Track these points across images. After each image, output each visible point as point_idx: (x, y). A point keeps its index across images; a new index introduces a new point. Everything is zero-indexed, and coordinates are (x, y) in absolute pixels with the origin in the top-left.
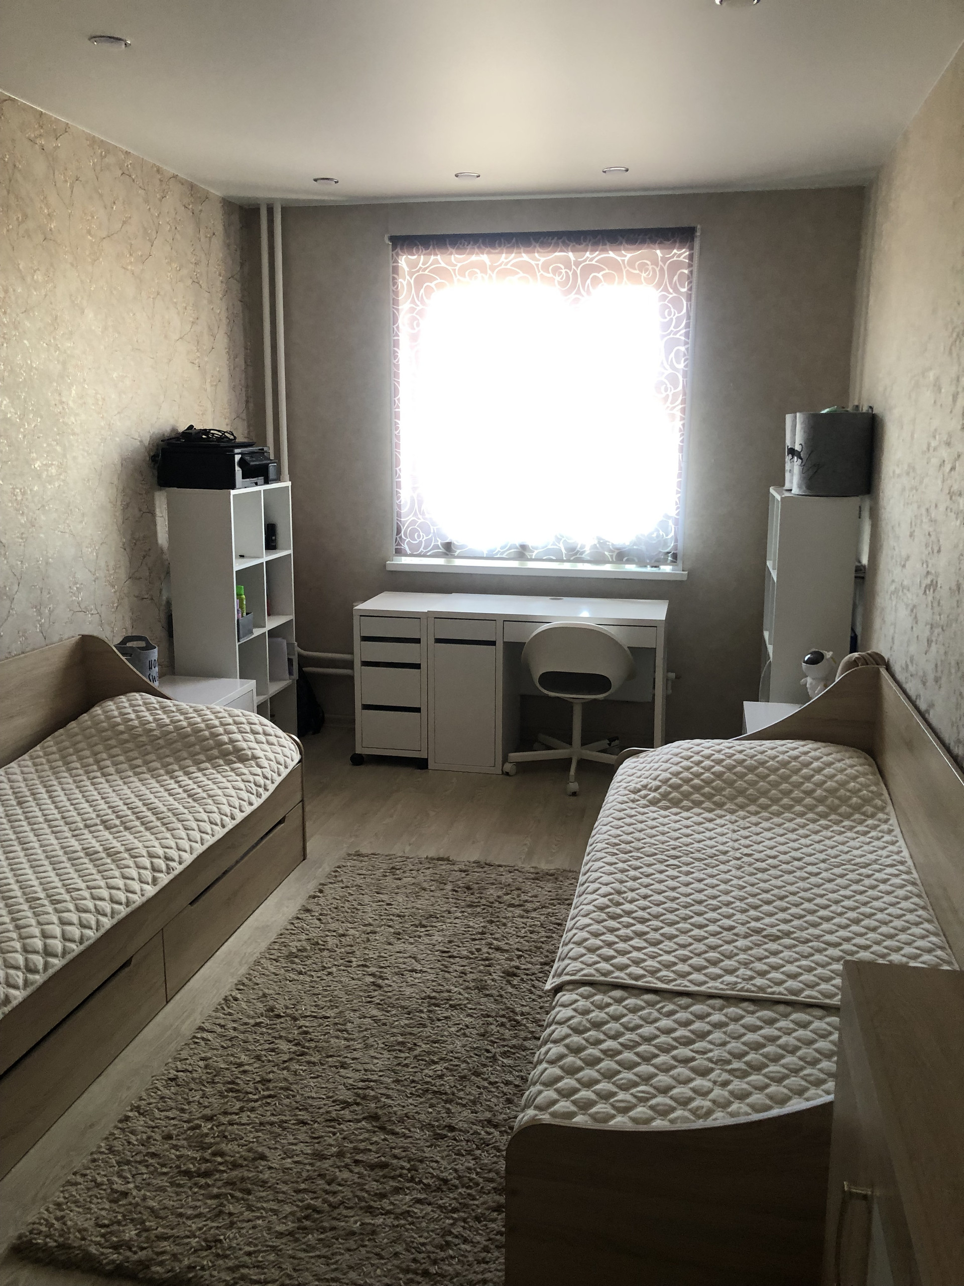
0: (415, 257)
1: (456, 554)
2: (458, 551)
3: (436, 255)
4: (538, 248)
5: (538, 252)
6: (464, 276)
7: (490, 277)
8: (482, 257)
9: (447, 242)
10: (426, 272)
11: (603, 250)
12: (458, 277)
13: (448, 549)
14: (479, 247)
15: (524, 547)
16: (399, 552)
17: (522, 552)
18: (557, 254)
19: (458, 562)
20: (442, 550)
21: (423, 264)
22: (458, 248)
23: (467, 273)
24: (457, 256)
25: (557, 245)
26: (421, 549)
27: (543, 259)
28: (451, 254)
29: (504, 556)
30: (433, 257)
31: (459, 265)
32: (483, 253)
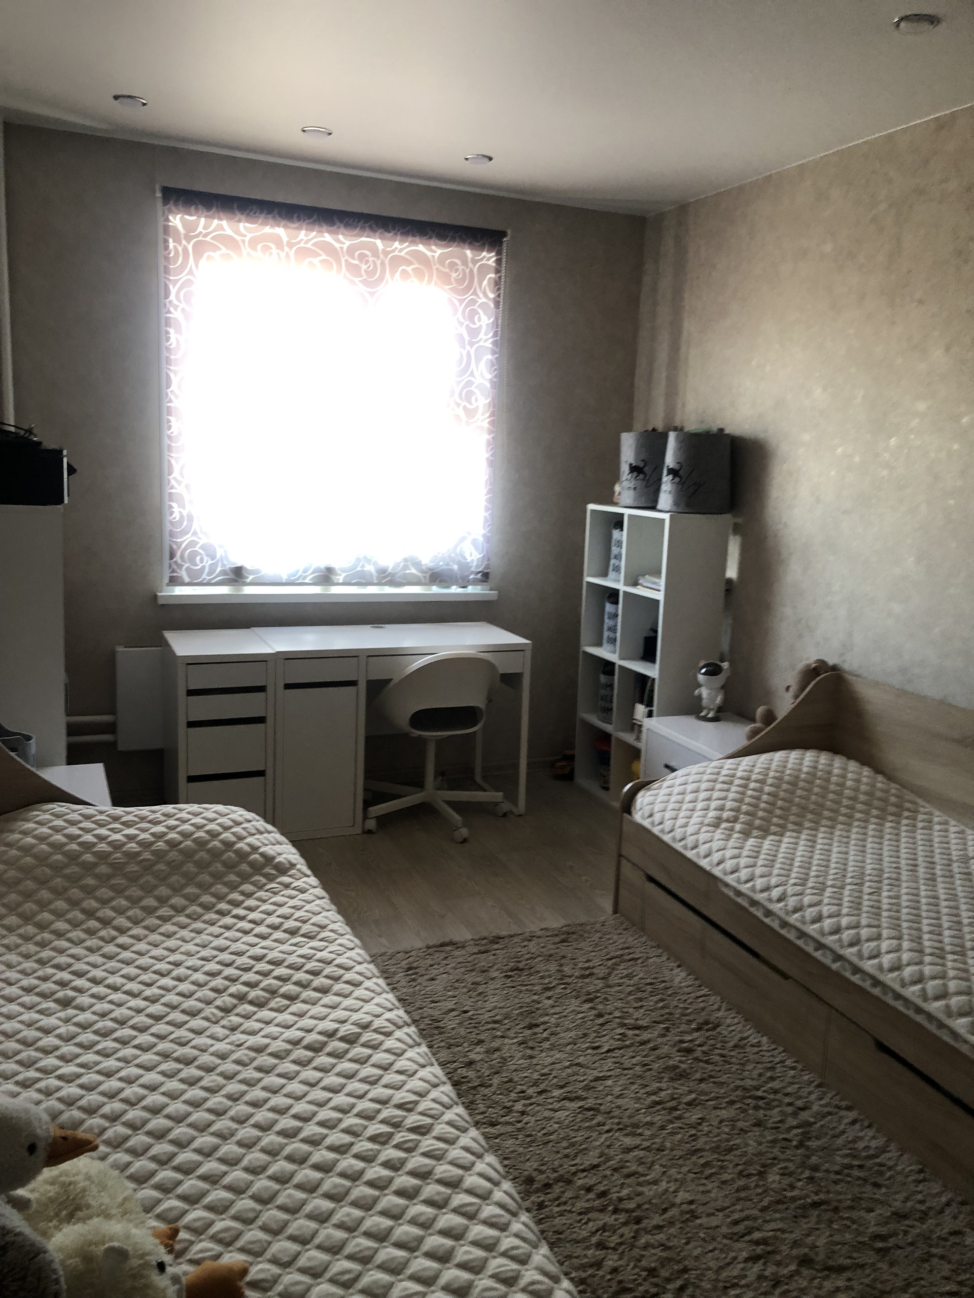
0: (194, 218)
1: (248, 580)
2: (251, 577)
3: (220, 219)
4: (342, 229)
5: (343, 234)
6: (255, 249)
7: (287, 255)
8: (280, 231)
9: (235, 206)
10: (208, 239)
11: (413, 243)
12: (249, 250)
13: (237, 575)
14: (274, 218)
15: (329, 570)
16: (174, 581)
17: (326, 576)
18: (363, 239)
19: (248, 590)
20: (232, 576)
21: (204, 228)
22: (248, 215)
23: (259, 246)
24: (247, 225)
25: (363, 228)
26: (204, 576)
27: (348, 243)
28: (239, 221)
29: (307, 581)
30: (216, 222)
31: (249, 236)
32: (279, 226)
